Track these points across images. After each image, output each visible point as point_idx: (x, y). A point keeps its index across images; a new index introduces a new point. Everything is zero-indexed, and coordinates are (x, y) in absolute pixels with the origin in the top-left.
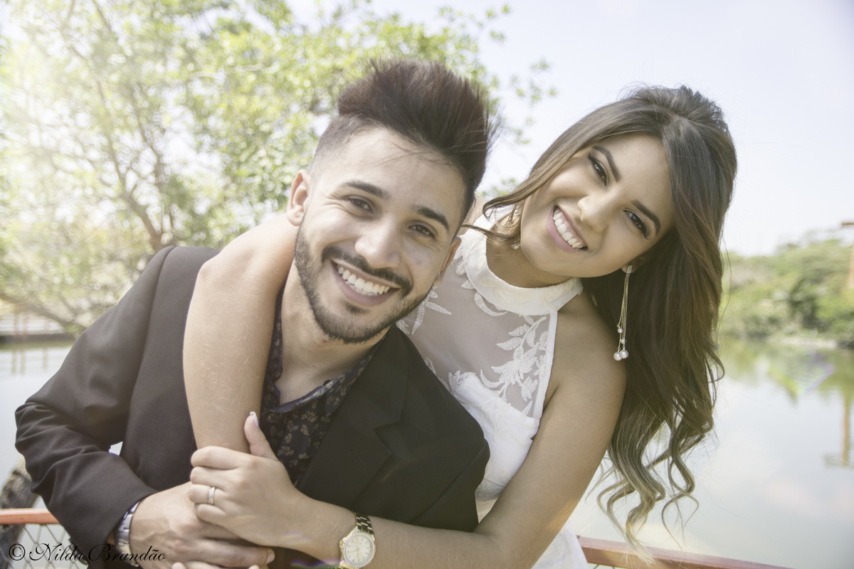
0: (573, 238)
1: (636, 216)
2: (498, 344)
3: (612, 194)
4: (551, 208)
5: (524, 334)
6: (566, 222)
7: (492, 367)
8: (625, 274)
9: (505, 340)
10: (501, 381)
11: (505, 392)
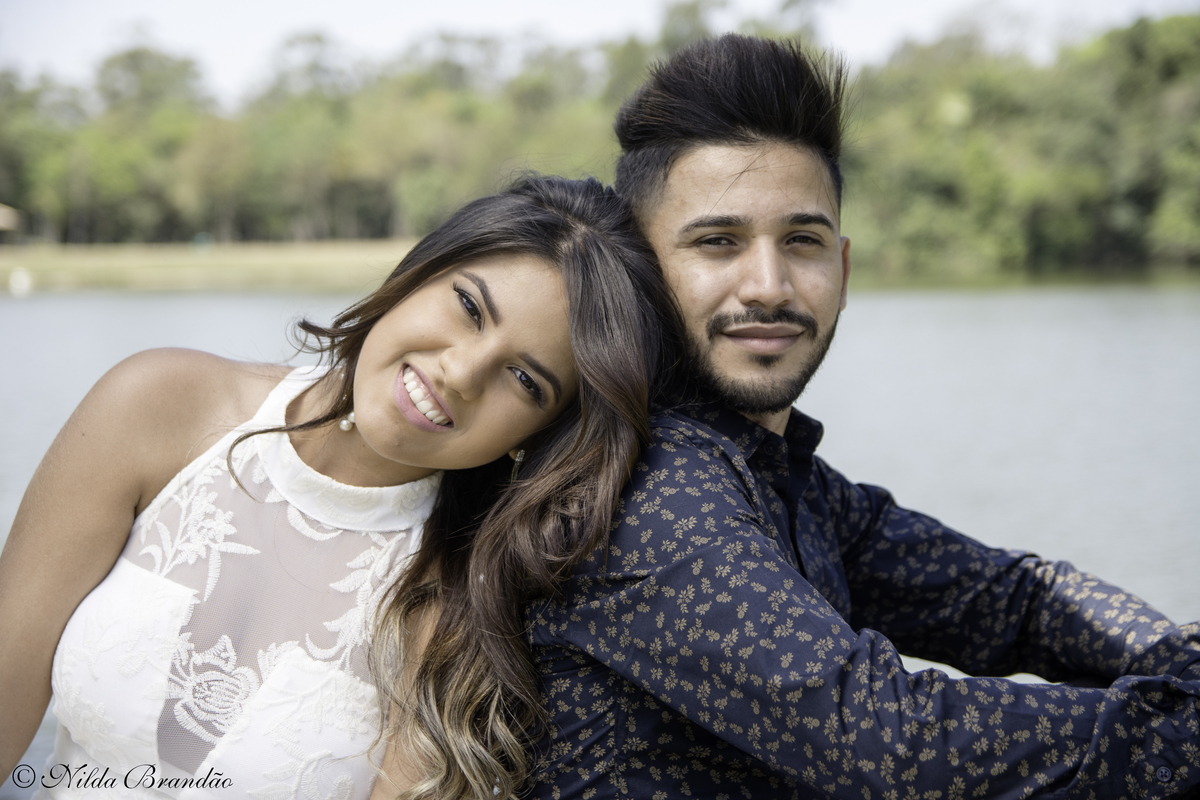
0: (432, 409)
1: (527, 376)
2: (331, 585)
3: (488, 344)
4: (398, 366)
5: (372, 562)
6: (423, 386)
7: (325, 624)
8: (513, 461)
9: (340, 578)
10: (340, 643)
11: (348, 660)
